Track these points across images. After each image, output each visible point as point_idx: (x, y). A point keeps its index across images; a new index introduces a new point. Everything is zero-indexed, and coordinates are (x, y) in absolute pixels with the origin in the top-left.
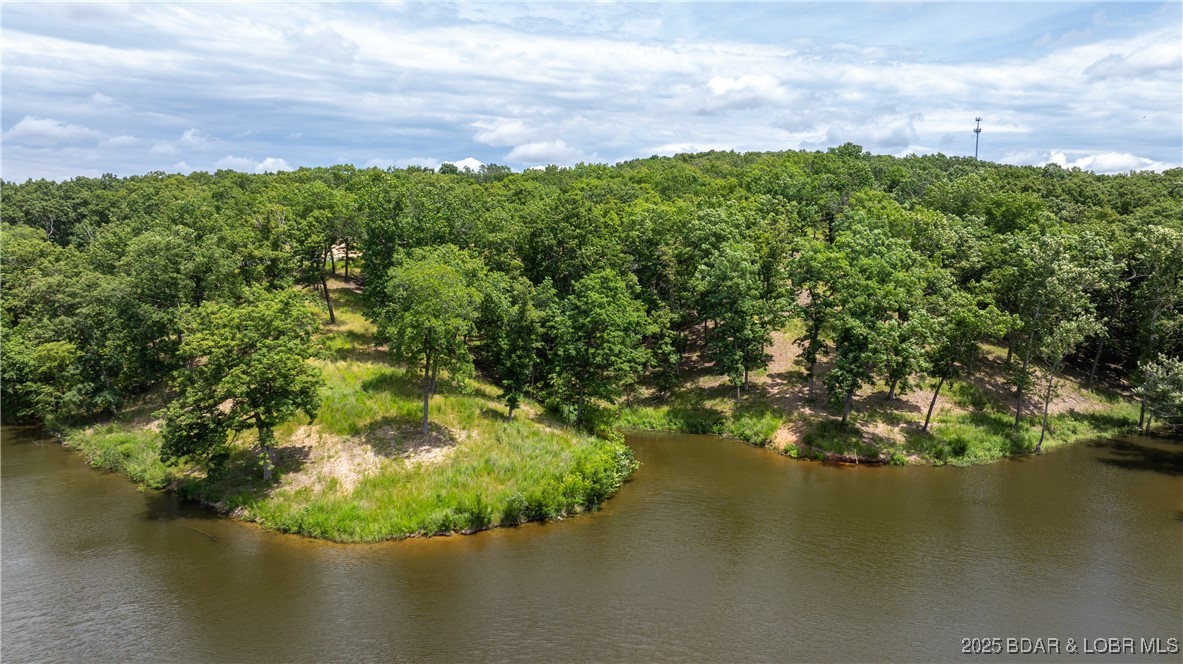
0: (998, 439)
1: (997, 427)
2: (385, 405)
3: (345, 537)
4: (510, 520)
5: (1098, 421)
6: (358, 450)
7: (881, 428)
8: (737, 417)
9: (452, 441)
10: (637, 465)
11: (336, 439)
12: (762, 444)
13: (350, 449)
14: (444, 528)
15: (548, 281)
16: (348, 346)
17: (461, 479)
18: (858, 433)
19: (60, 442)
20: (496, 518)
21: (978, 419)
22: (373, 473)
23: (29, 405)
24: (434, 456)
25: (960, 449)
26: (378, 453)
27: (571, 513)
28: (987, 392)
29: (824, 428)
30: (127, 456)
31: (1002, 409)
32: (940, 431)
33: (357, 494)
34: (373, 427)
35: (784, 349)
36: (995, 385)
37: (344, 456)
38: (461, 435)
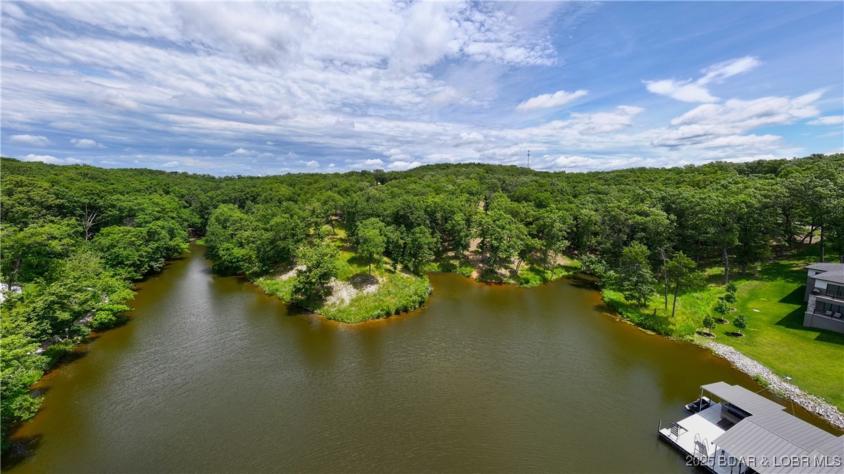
0: (538, 277)
1: (538, 272)
2: (355, 270)
3: (349, 321)
4: (397, 312)
5: (567, 268)
6: (348, 287)
7: (503, 271)
8: (460, 267)
9: (377, 282)
10: (432, 289)
11: (341, 283)
12: (468, 277)
13: (346, 287)
14: (378, 317)
15: (403, 226)
16: (341, 245)
17: (381, 298)
18: (496, 273)
19: (252, 283)
20: (393, 313)
21: (532, 270)
22: (354, 296)
23: (241, 269)
24: (371, 289)
25: (527, 282)
26: (355, 288)
27: (415, 308)
28: (535, 259)
29: (487, 271)
30: (277, 290)
31: (539, 265)
32: (521, 274)
33: (351, 305)
34: (353, 277)
35: (474, 244)
36: (537, 256)
37: (344, 289)
38: (380, 280)
